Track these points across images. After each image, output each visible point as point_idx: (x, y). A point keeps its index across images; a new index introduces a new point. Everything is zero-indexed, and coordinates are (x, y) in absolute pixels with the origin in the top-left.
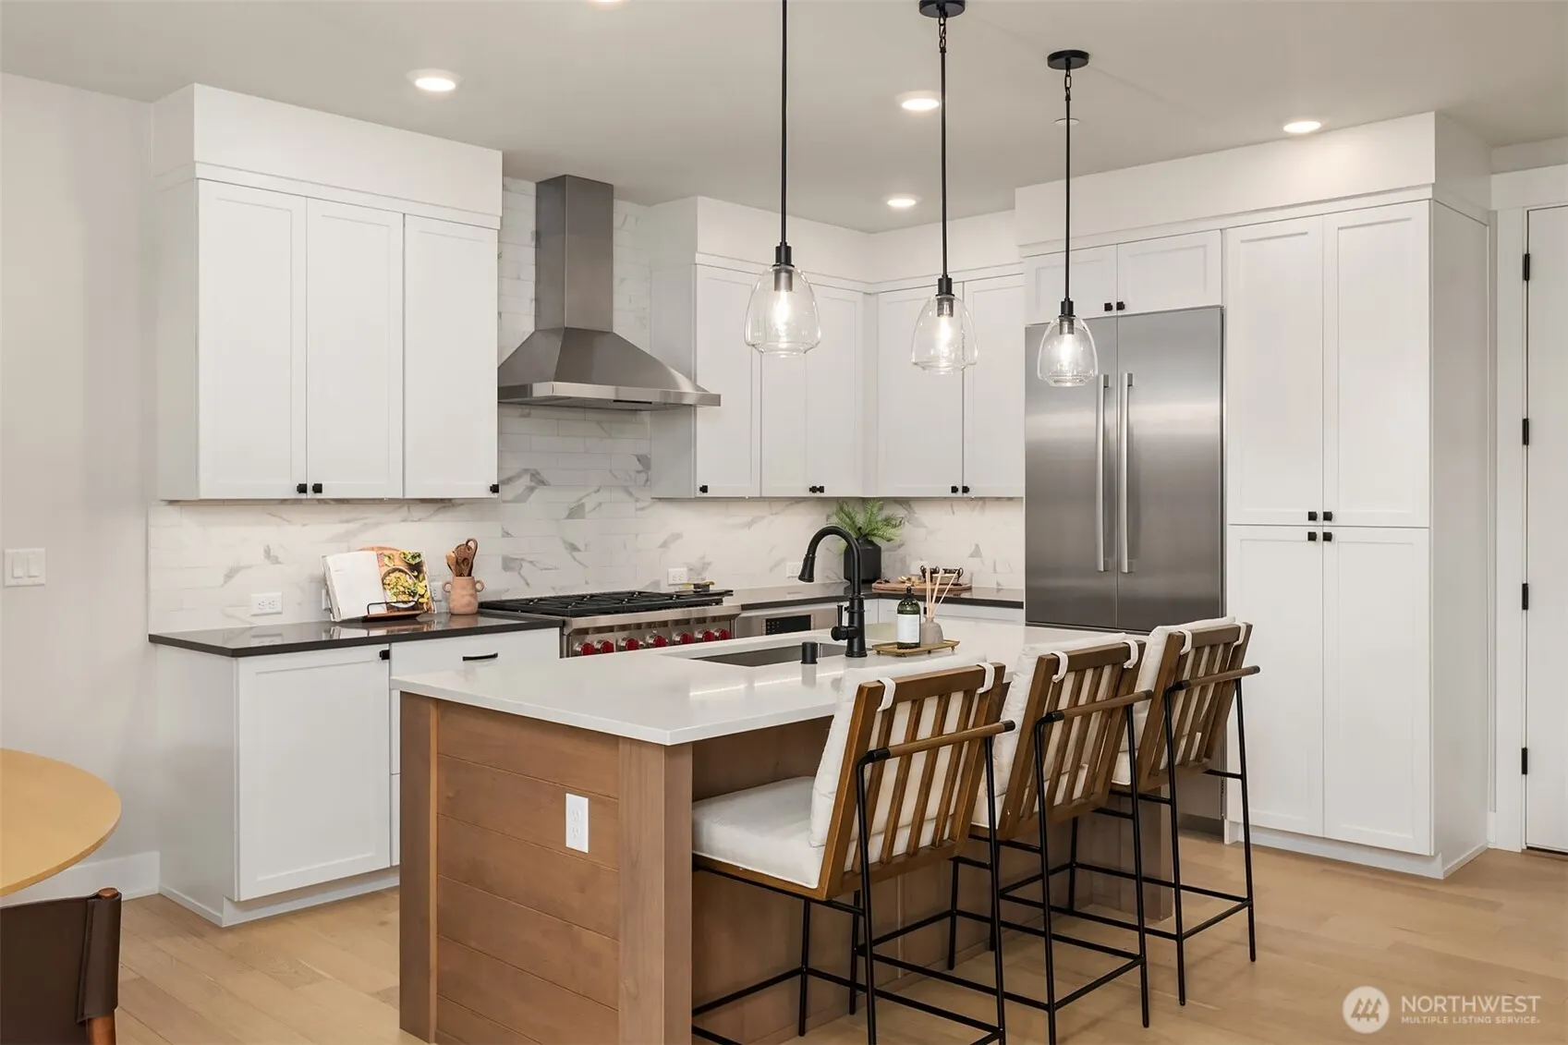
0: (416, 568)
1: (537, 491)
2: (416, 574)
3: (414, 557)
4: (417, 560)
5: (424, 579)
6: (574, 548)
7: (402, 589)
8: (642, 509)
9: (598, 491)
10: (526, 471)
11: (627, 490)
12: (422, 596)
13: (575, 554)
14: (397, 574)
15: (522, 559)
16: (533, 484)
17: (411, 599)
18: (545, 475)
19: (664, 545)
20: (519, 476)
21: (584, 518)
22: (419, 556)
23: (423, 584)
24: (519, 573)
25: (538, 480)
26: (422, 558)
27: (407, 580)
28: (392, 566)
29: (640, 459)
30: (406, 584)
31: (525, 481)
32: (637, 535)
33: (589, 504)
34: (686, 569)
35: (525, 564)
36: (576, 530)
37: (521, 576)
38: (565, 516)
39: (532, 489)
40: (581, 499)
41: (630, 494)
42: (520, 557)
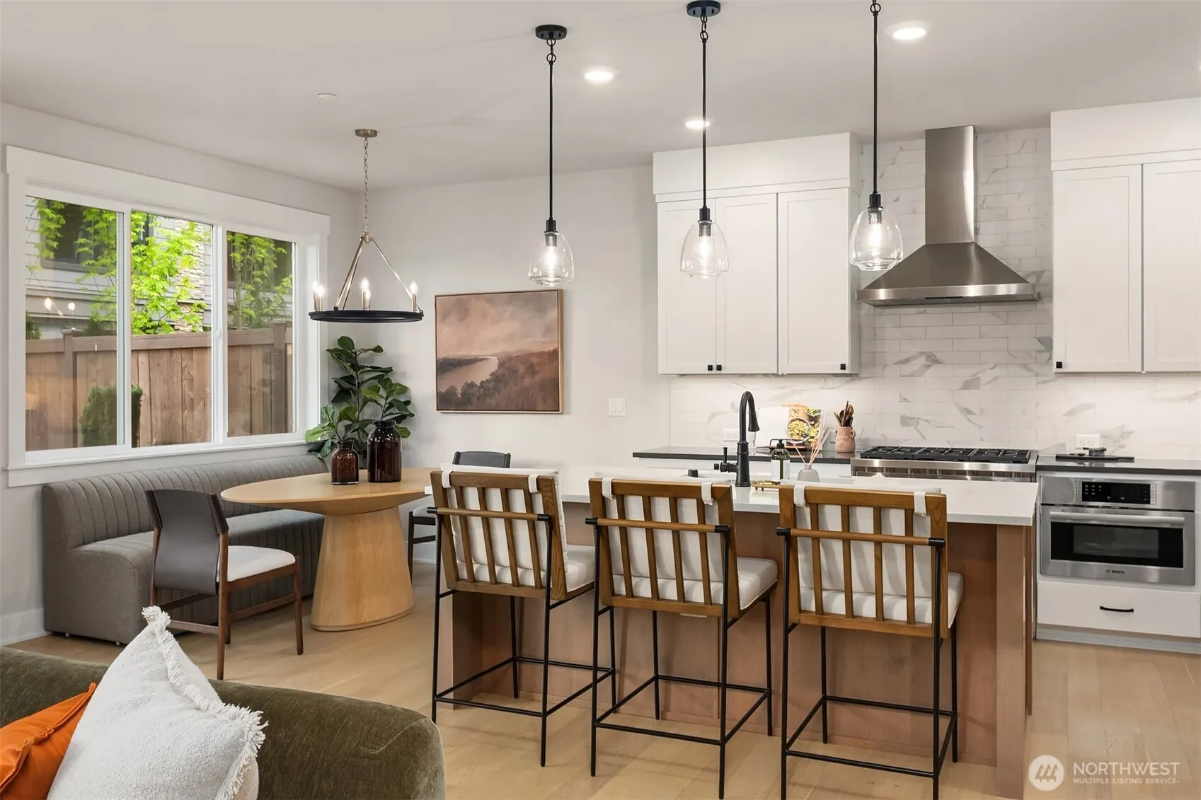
0: (814, 419)
1: (931, 368)
2: (813, 423)
3: (815, 412)
4: (817, 414)
5: (818, 426)
6: (969, 412)
7: (798, 432)
8: (1045, 382)
9: (994, 367)
10: (922, 353)
11: (1025, 366)
12: (813, 438)
13: (970, 417)
14: (798, 422)
15: (919, 418)
16: (928, 363)
17: (802, 438)
18: (939, 356)
19: (1071, 413)
20: (914, 358)
21: (979, 389)
22: (819, 411)
23: (815, 430)
24: (916, 429)
25: (933, 360)
26: (821, 413)
27: (805, 427)
28: (795, 417)
29: (1040, 340)
30: (802, 429)
31: (922, 360)
32: (1037, 405)
33: (984, 377)
34: (1098, 436)
35: (920, 422)
36: (970, 398)
37: (918, 431)
38: (961, 386)
39: (928, 367)
40: (976, 374)
41: (1030, 370)
42: (917, 417)
